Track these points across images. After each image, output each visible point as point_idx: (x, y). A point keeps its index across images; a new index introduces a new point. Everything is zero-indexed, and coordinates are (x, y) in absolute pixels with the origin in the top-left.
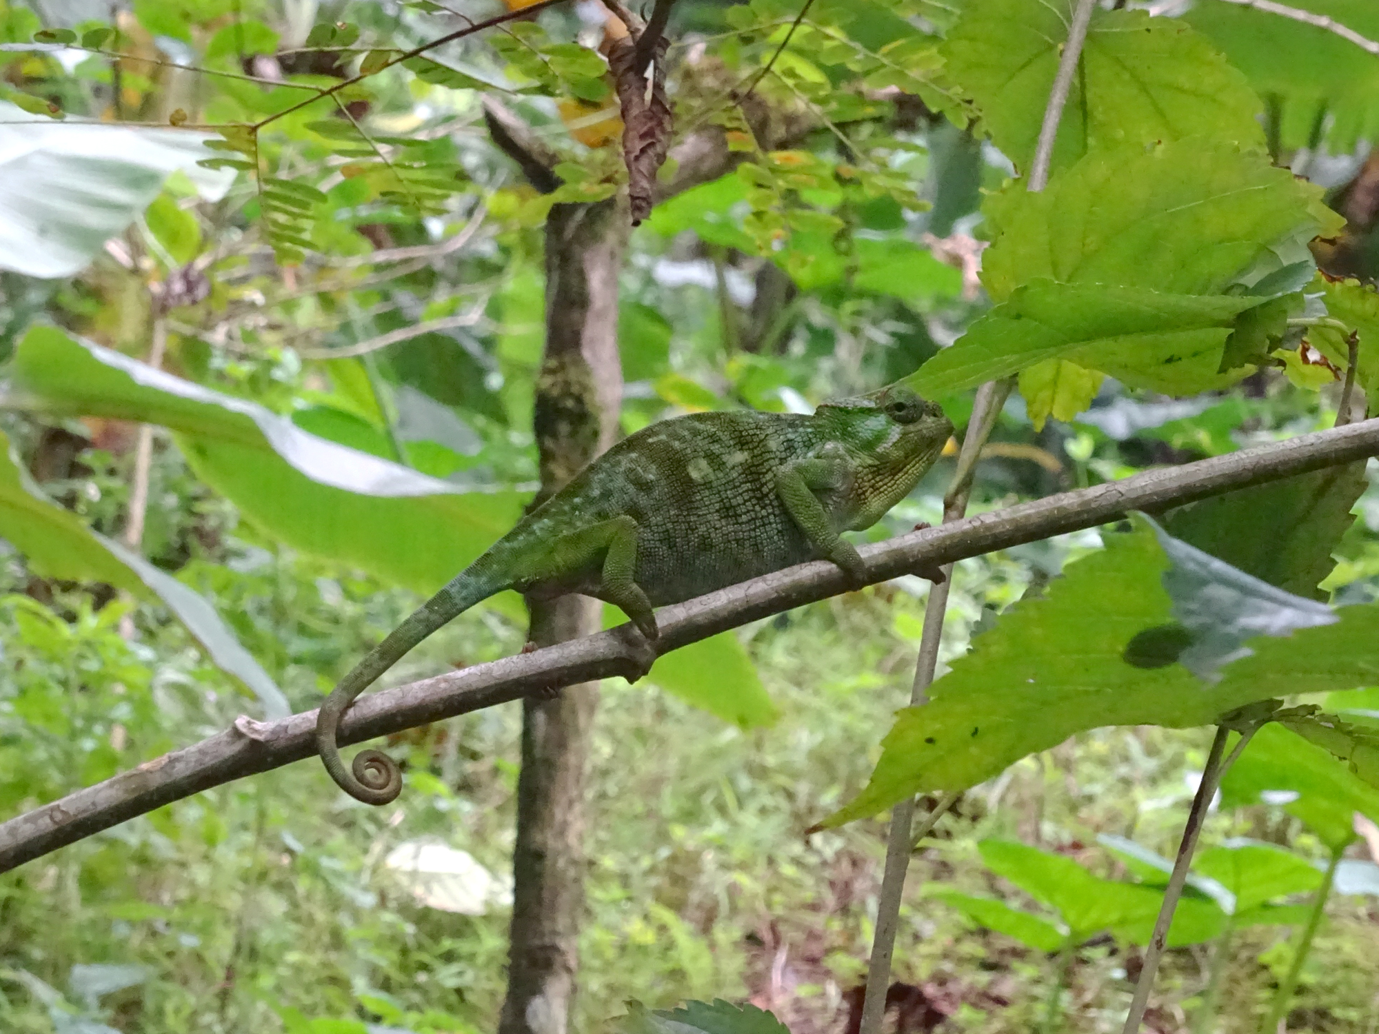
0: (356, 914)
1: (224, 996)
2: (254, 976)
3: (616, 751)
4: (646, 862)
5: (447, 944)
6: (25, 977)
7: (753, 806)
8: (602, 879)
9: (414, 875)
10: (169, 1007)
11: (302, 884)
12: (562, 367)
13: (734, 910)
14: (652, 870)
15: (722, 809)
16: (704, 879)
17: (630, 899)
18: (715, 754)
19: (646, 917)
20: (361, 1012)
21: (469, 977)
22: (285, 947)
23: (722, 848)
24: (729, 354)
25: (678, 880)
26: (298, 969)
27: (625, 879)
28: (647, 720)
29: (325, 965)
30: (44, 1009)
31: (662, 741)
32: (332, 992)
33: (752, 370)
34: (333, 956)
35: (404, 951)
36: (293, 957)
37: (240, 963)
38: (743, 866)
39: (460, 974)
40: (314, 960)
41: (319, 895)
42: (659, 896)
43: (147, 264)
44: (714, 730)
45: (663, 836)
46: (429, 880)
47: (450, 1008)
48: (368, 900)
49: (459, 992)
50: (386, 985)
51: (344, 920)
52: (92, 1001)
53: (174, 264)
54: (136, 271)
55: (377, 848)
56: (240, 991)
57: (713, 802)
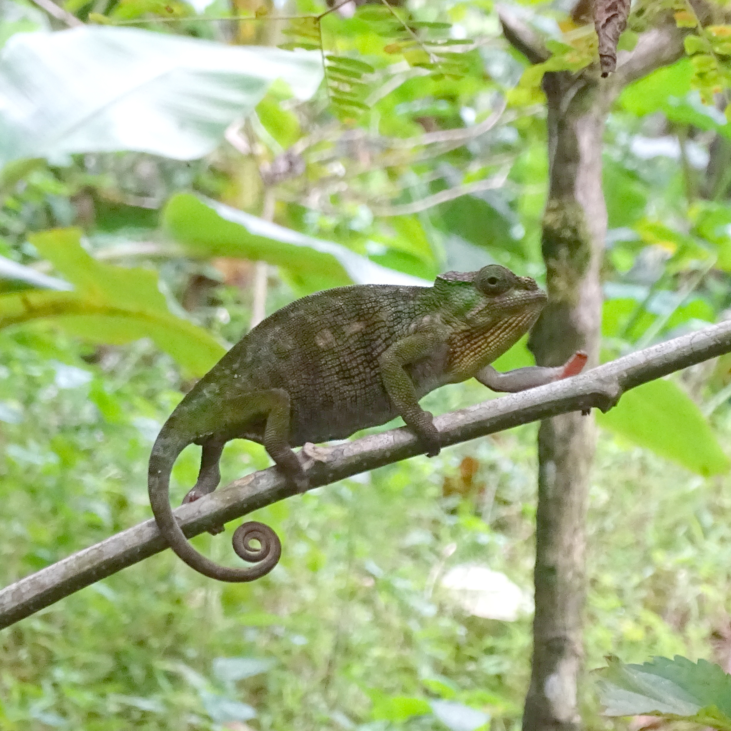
0: (422, 621)
1: (327, 682)
2: (348, 667)
3: (612, 498)
4: (636, 580)
5: (489, 641)
6: (181, 668)
7: (714, 537)
8: (603, 592)
9: (464, 592)
10: (287, 690)
11: (382, 599)
12: (561, 207)
13: (702, 615)
14: (640, 586)
15: (691, 539)
16: (679, 592)
17: (625, 607)
18: (685, 499)
19: (637, 621)
20: (427, 692)
21: (506, 667)
22: (370, 645)
23: (692, 567)
24: (690, 202)
25: (660, 593)
26: (380, 661)
27: (620, 592)
28: (633, 473)
29: (401, 659)
30: (195, 692)
31: (646, 490)
32: (405, 678)
33: (707, 214)
34: (407, 653)
35: (458, 648)
36: (376, 652)
37: (339, 658)
38: (709, 581)
39: (499, 664)
40: (392, 654)
41: (394, 606)
42: (645, 603)
43: (260, 150)
44: (684, 480)
45: (647, 560)
46: (475, 595)
47: (493, 689)
48: (430, 610)
49: (499, 677)
50: (445, 672)
51: (413, 625)
52: (230, 685)
53: (279, 149)
54: (251, 156)
55: (436, 571)
56: (339, 677)
57: (685, 534)
